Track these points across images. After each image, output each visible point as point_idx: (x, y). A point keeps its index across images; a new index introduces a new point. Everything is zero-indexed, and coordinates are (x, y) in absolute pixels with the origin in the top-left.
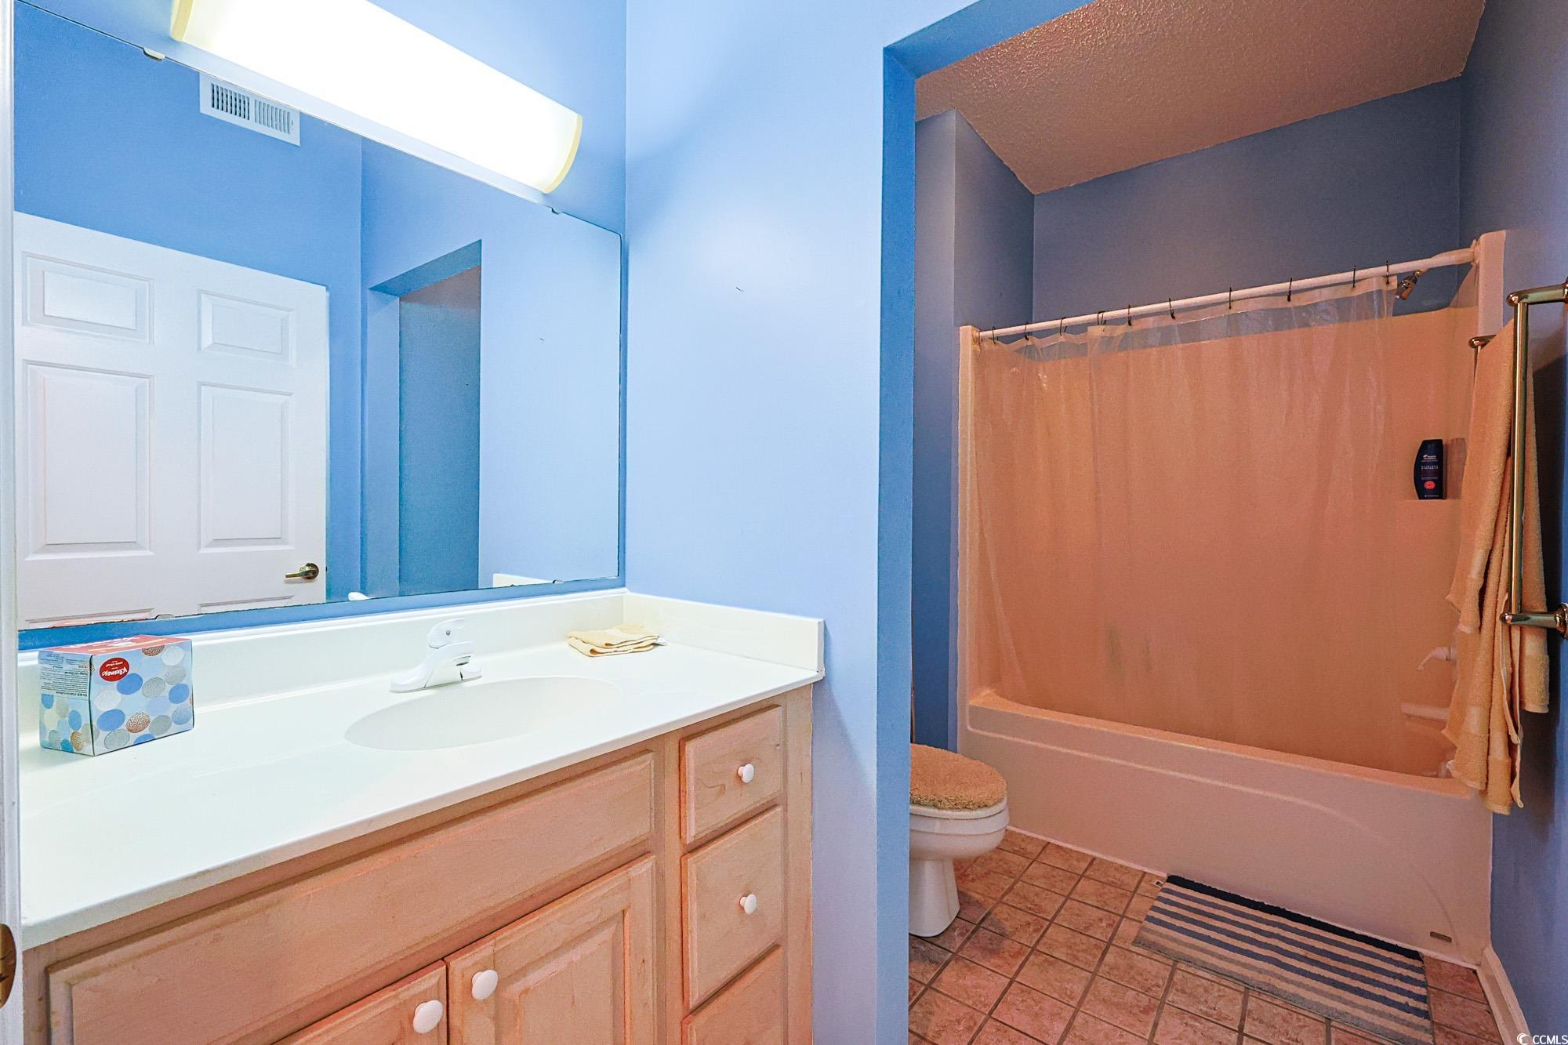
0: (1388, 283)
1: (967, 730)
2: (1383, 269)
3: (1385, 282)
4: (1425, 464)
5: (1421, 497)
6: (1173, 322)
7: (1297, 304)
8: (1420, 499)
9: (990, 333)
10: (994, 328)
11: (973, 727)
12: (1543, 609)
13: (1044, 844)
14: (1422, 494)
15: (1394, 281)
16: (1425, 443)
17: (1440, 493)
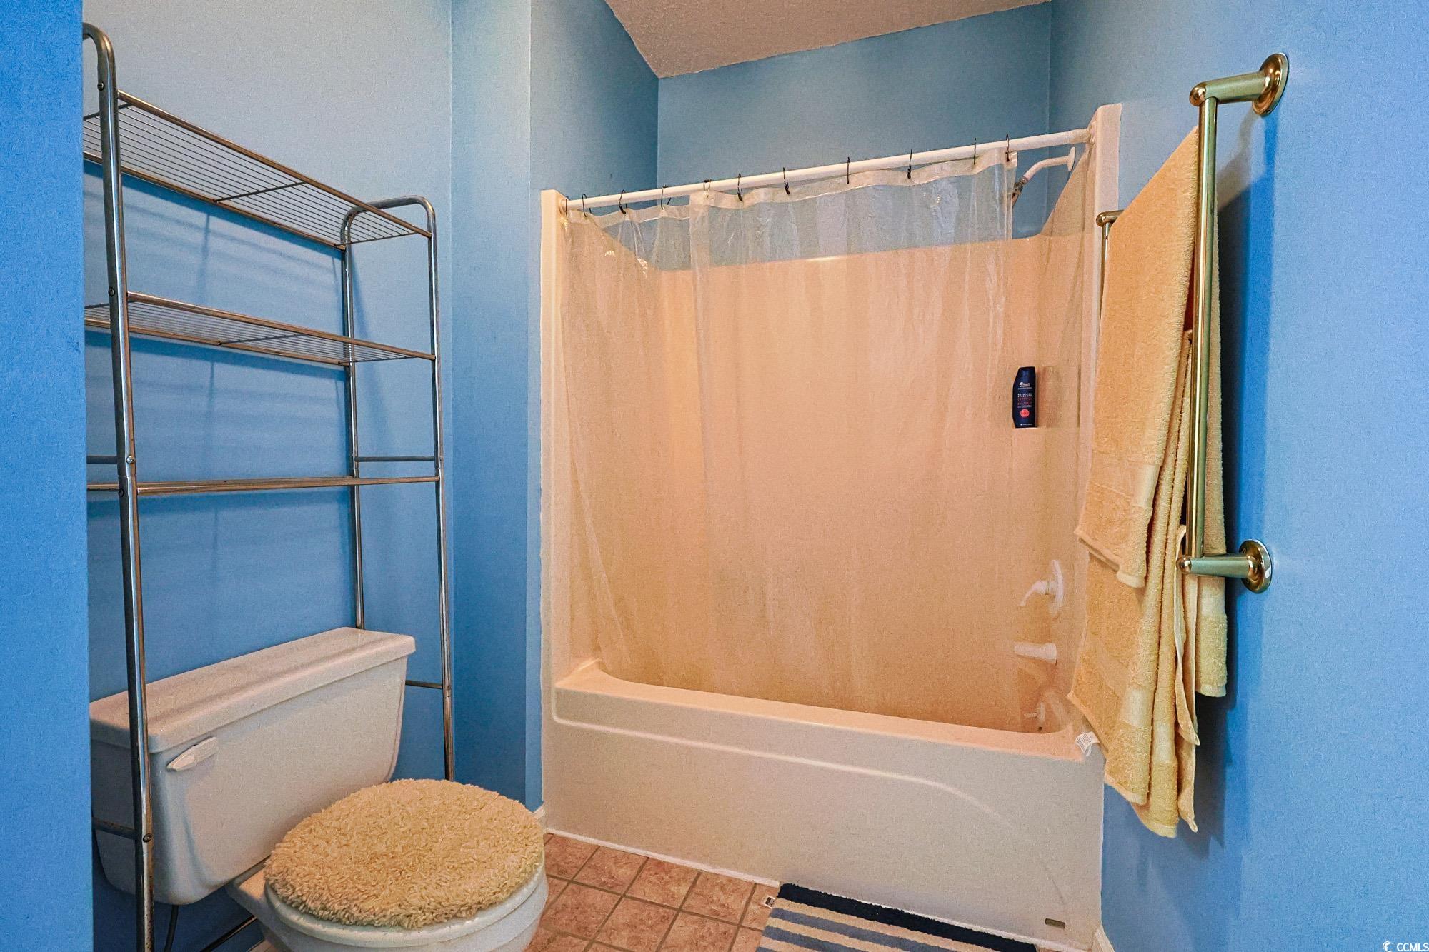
0: (1008, 160)
1: (553, 720)
2: (1003, 144)
3: (1005, 160)
4: (1022, 392)
5: (1017, 426)
6: (788, 199)
7: (917, 182)
8: (1017, 427)
9: (579, 202)
10: (584, 196)
11: (561, 716)
12: (1223, 550)
13: (641, 862)
14: (1018, 422)
15: (1013, 158)
16: (1021, 370)
17: (1032, 421)
